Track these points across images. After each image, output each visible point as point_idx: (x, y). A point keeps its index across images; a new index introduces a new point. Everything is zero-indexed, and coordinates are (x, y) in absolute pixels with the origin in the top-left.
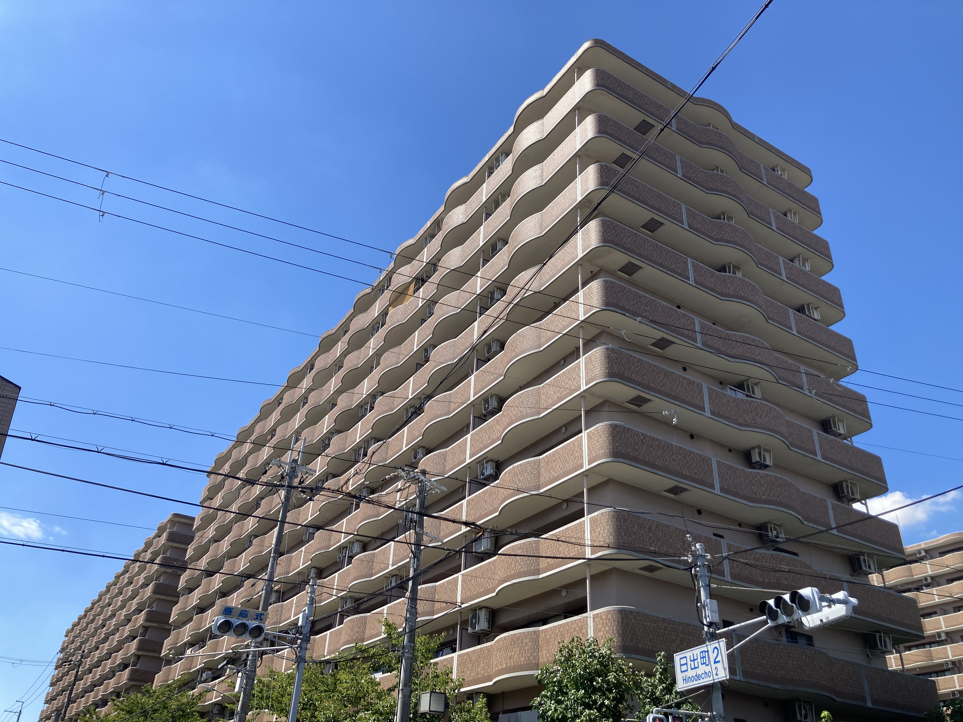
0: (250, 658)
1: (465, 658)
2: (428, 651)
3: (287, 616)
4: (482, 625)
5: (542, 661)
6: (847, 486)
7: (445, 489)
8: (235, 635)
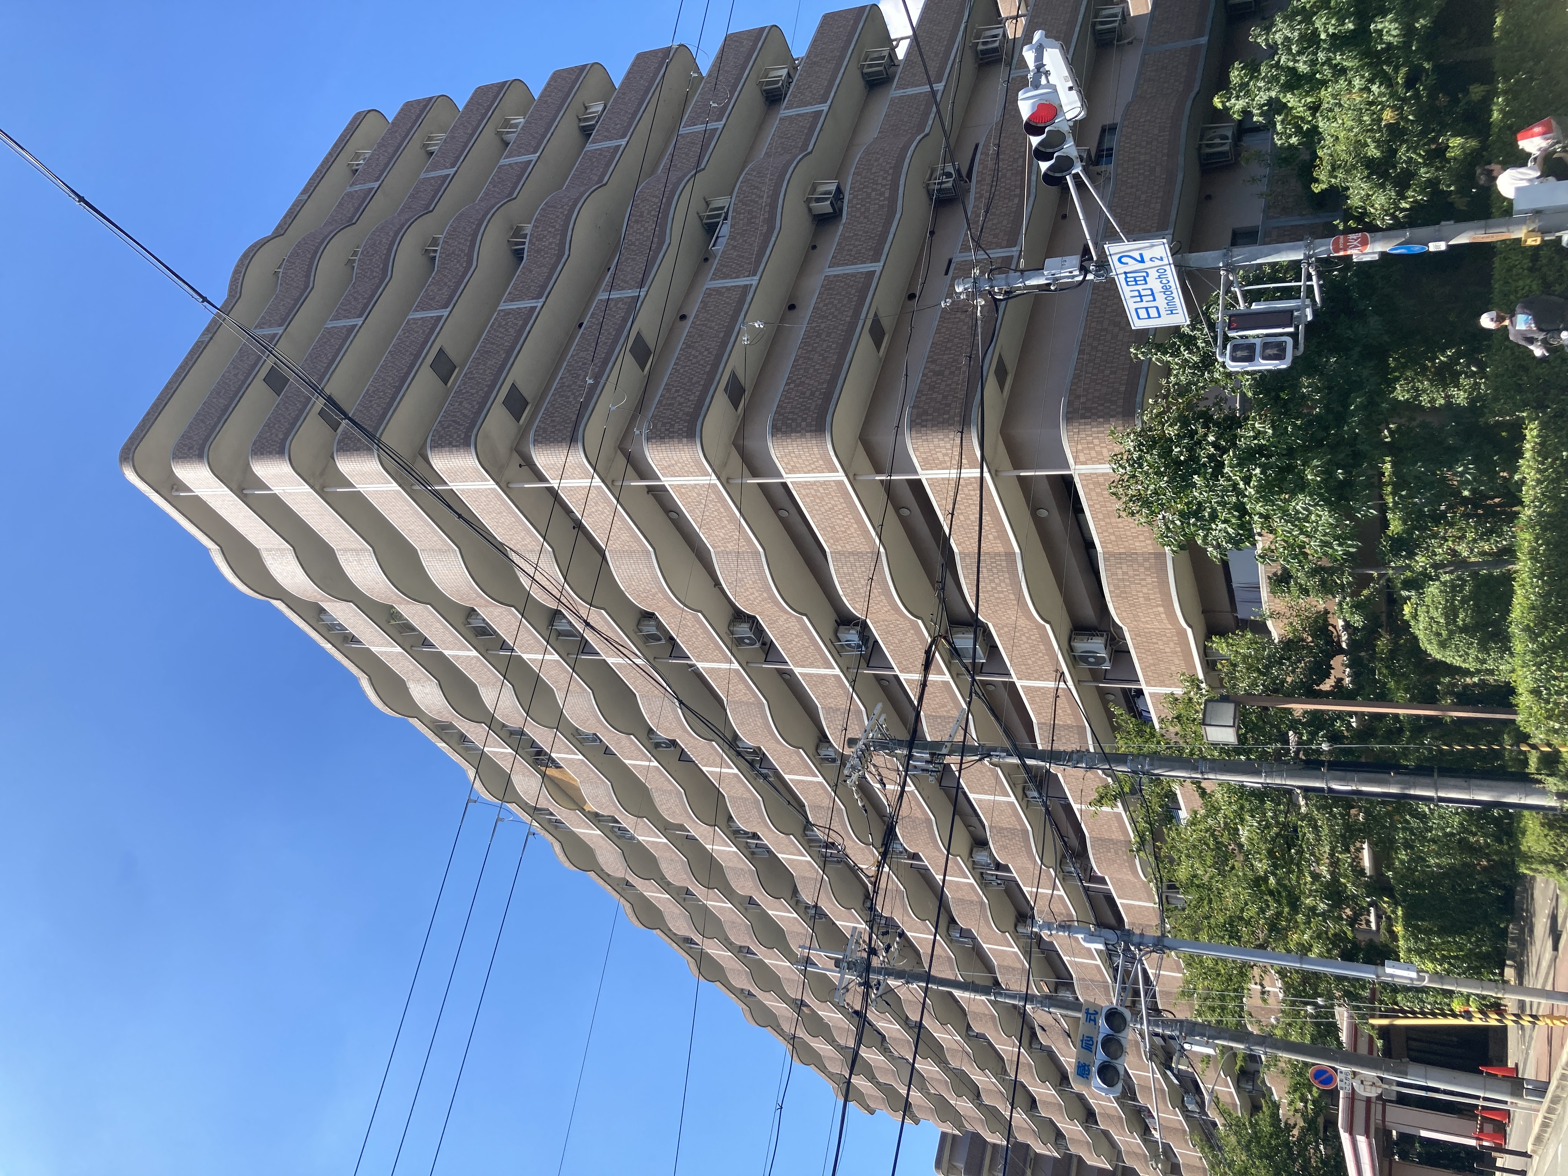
0: (1160, 1031)
1: (1150, 674)
2: (1140, 733)
3: (1095, 972)
4: (1097, 646)
5: (1150, 547)
6: (870, 66)
7: (879, 706)
8: (1123, 1057)
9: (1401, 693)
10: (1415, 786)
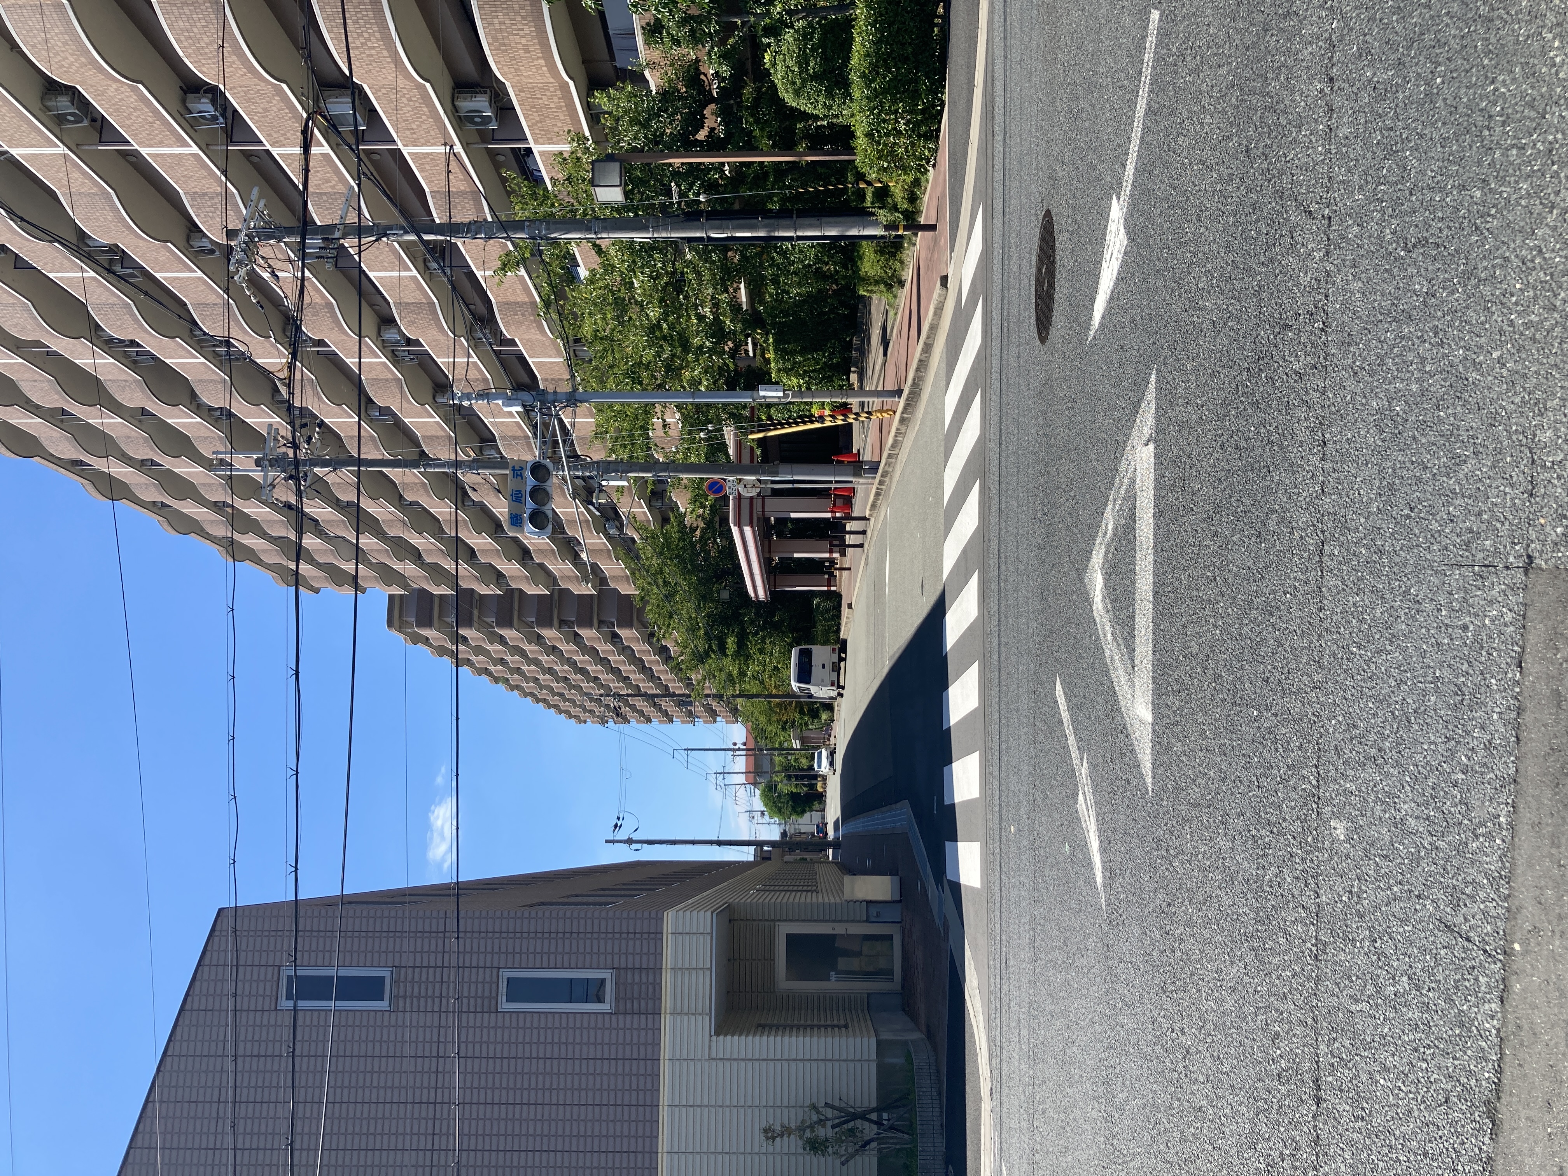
0: (580, 473)
1: (537, 131)
2: (534, 195)
3: (516, 428)
4: (481, 104)
7: (255, 191)
8: (549, 501)
9: (765, 141)
10: (778, 228)
